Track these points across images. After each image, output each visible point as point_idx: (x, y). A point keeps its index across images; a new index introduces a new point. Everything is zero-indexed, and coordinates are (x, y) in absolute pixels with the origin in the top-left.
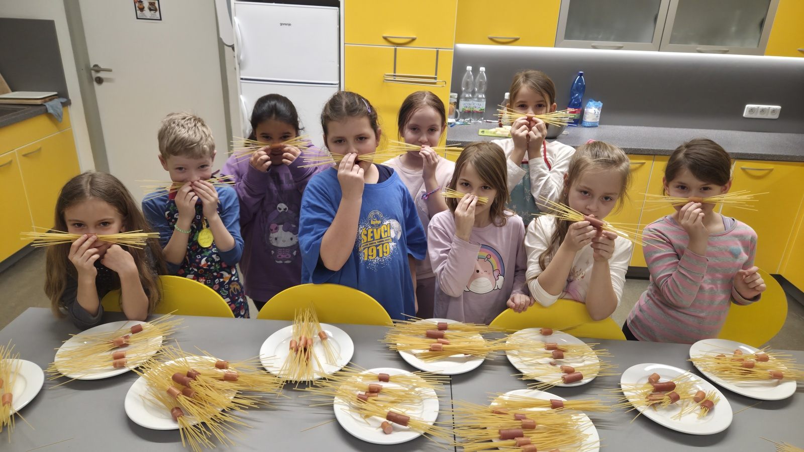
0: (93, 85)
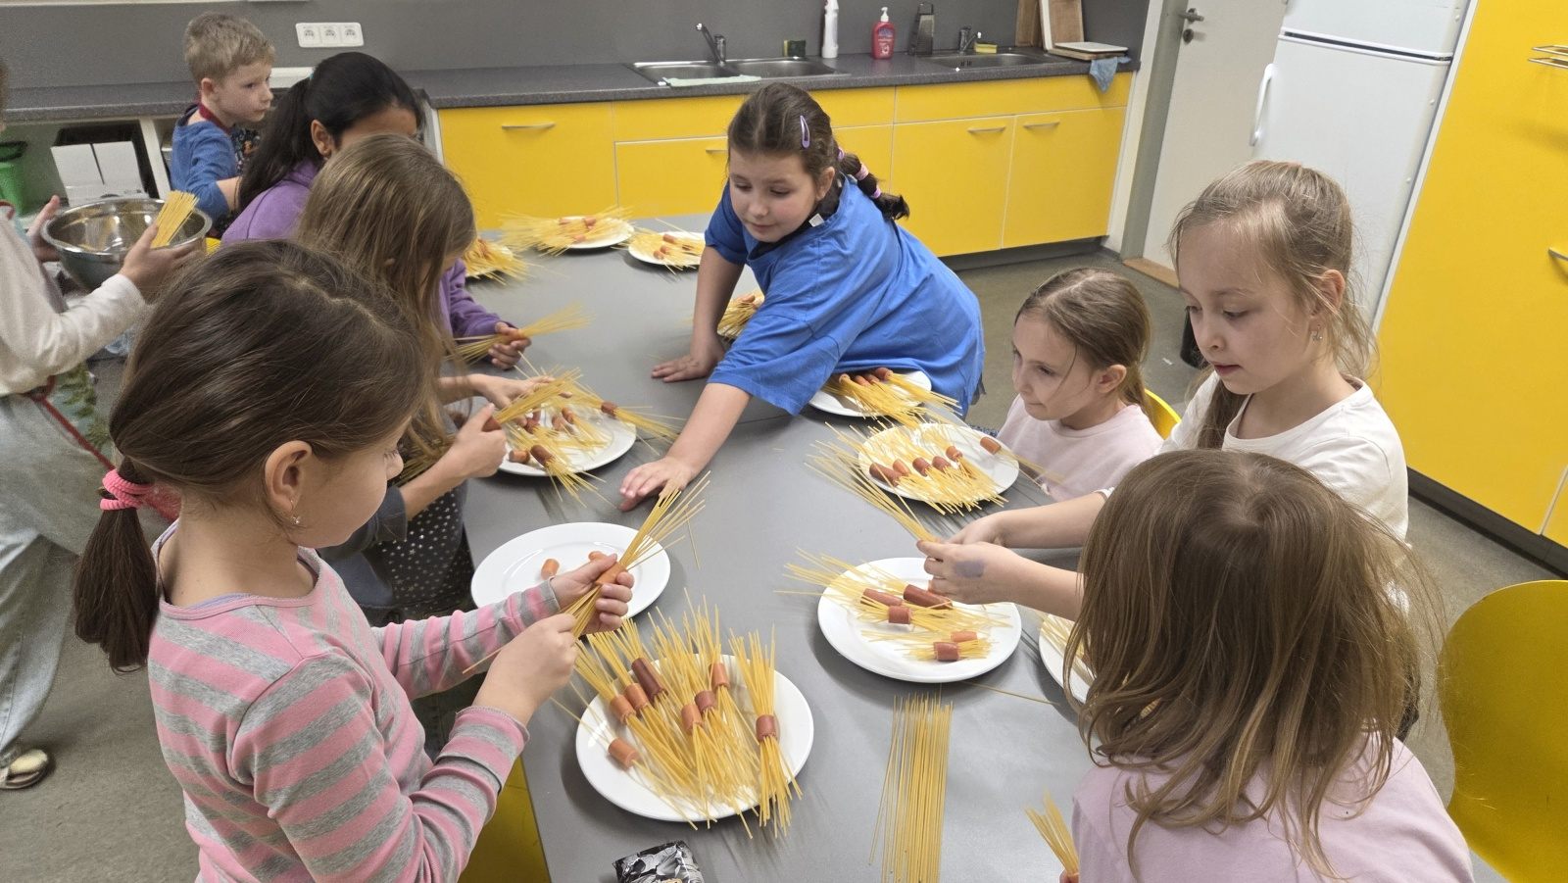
0: (1179, 44)
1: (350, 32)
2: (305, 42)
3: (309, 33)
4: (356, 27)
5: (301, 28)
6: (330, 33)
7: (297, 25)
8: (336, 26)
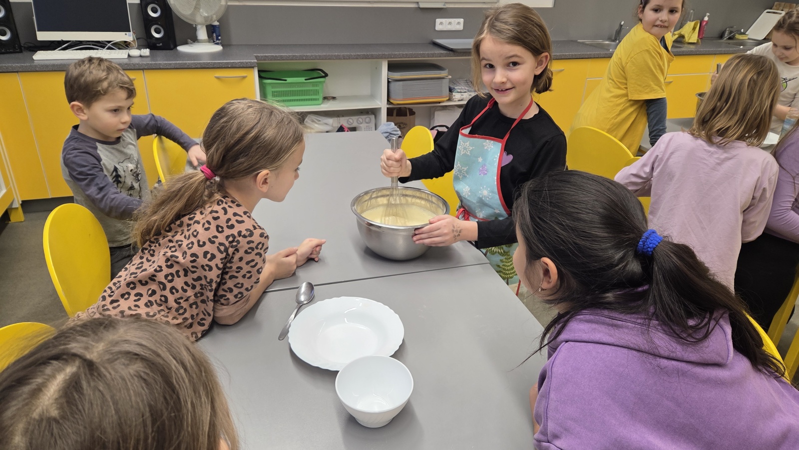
1: (459, 23)
2: (438, 27)
3: (441, 23)
4: (462, 20)
5: (438, 21)
6: (450, 23)
7: (437, 20)
8: (452, 20)
